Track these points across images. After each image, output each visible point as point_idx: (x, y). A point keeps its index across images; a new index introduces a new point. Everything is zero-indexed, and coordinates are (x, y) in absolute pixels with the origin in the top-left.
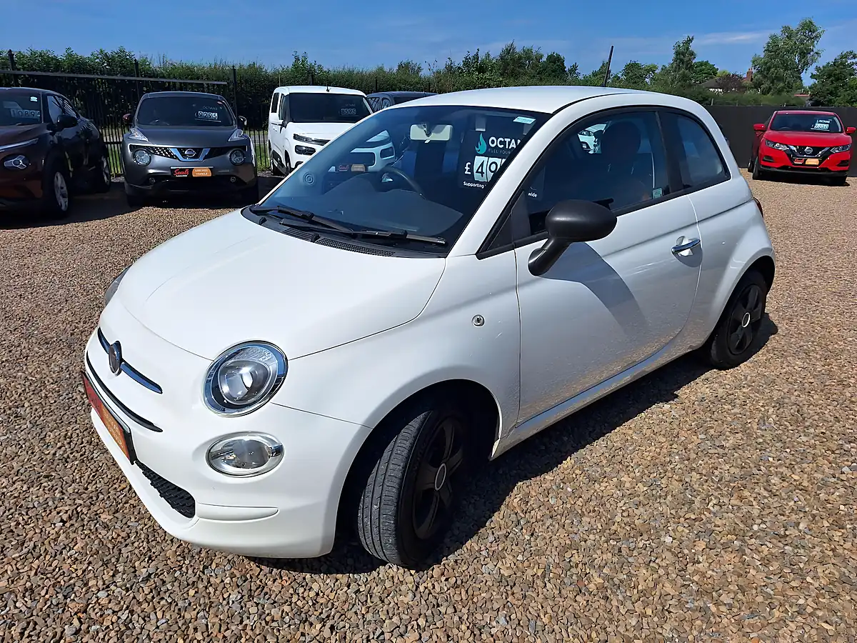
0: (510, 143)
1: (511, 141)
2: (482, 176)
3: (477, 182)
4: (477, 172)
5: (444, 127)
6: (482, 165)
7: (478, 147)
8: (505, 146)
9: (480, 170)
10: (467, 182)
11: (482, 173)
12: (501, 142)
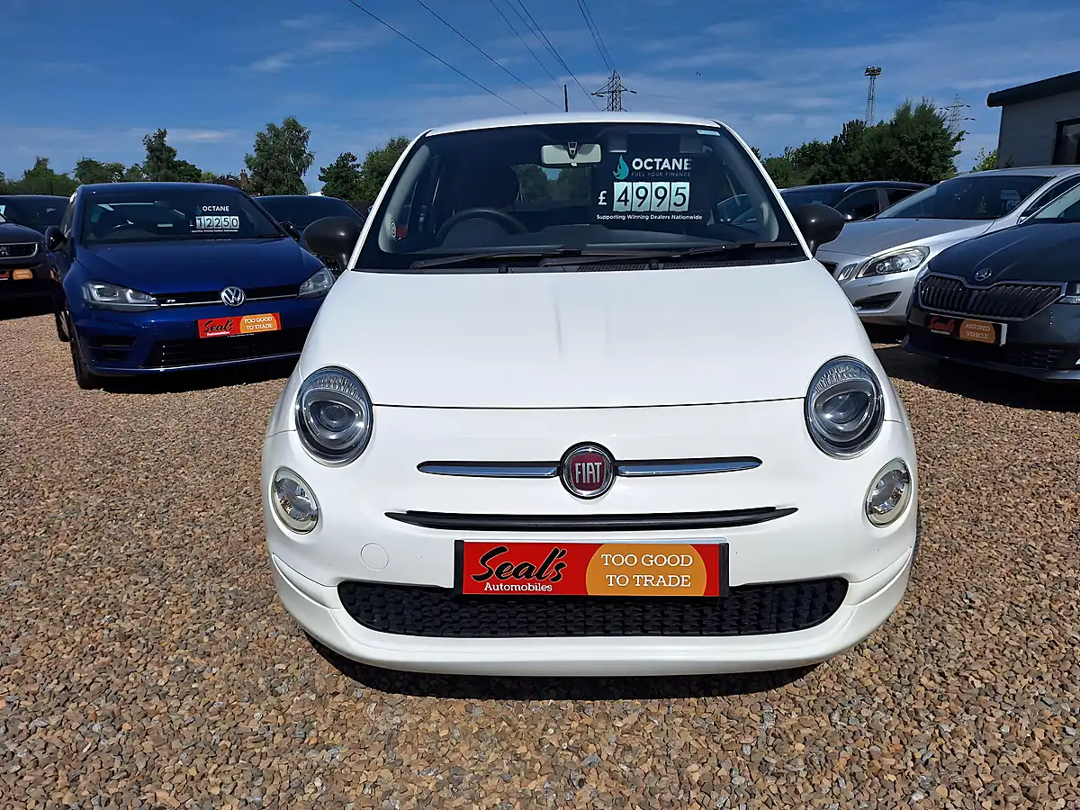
0: (661, 163)
1: (663, 161)
2: (626, 205)
3: (617, 213)
4: (619, 200)
5: (593, 147)
6: (626, 191)
7: (616, 172)
8: (655, 167)
9: (623, 198)
10: (601, 215)
11: (626, 201)
12: (649, 164)
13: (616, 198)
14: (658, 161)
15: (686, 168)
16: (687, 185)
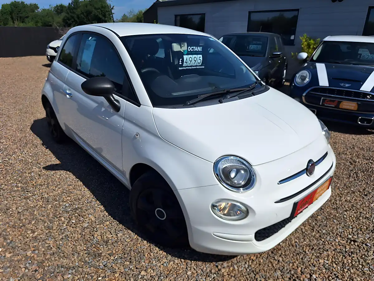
0: (195, 49)
2: (187, 64)
3: (184, 67)
10: (180, 68)
12: (192, 49)
13: (184, 62)
14: (194, 47)
15: (201, 50)
16: (201, 56)
